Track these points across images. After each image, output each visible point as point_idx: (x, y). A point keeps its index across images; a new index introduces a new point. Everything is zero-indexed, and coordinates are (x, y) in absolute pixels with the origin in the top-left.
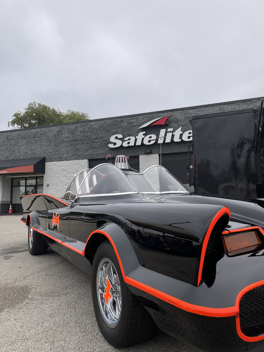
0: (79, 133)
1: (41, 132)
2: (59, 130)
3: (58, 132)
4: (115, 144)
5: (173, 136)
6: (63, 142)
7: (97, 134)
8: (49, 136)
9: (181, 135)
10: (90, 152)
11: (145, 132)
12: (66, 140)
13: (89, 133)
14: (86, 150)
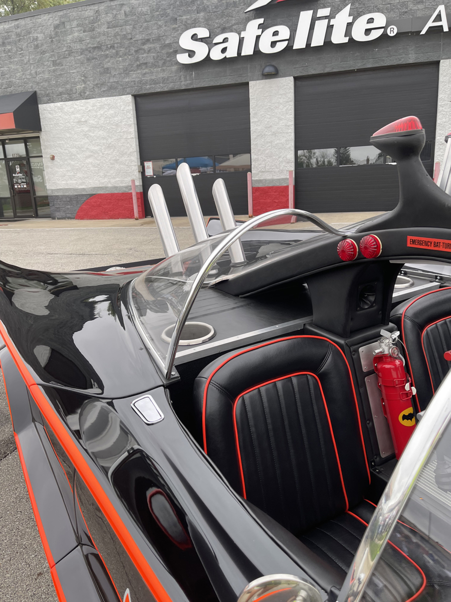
0: (104, 28)
1: (19, 30)
2: (57, 22)
3: (56, 27)
4: (191, 53)
5: (330, 28)
6: (71, 52)
7: (147, 28)
8: (36, 39)
9: (350, 26)
10: (135, 76)
11: (262, 20)
12: (78, 46)
13: (128, 28)
14: (126, 71)
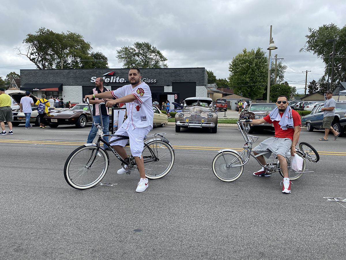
0: (78, 74)
3: (68, 72)
4: (93, 81)
5: (116, 80)
6: (70, 77)
7: (85, 75)
8: (64, 74)
9: (119, 80)
10: (83, 83)
11: (105, 77)
12: (72, 76)
13: (82, 75)
14: (81, 82)
